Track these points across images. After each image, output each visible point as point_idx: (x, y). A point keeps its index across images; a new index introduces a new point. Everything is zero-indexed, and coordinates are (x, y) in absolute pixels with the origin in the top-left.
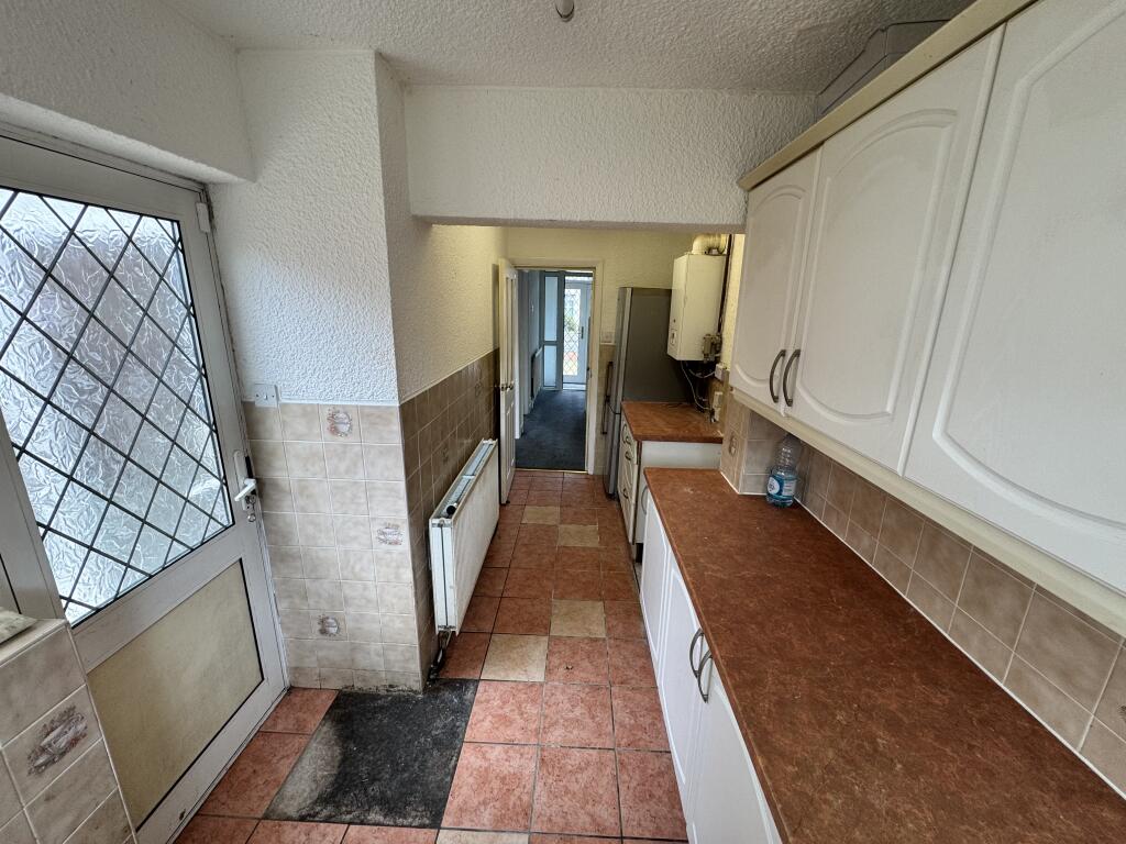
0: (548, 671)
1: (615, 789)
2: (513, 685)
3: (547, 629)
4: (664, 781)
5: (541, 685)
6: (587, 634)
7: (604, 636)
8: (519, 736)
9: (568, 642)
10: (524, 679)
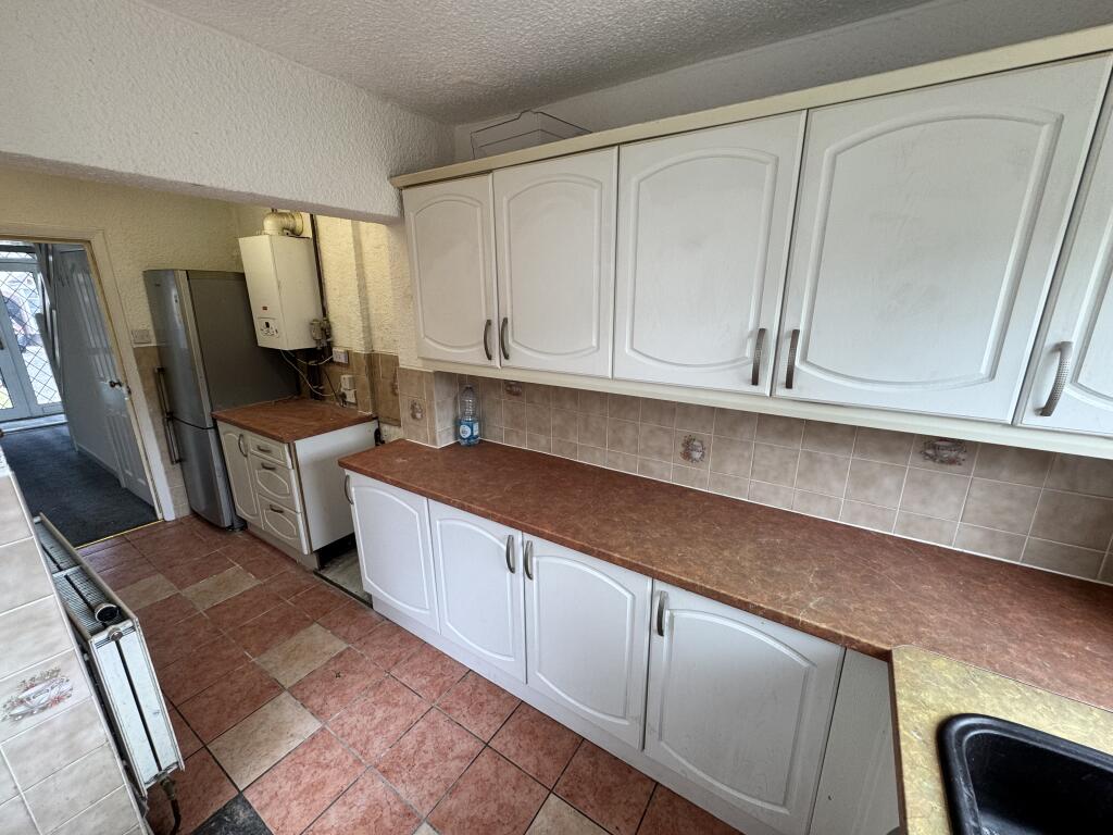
0: (317, 714)
1: (456, 727)
2: (289, 758)
3: (276, 687)
4: (482, 688)
5: (323, 729)
6: (327, 658)
7: (345, 646)
8: (343, 782)
9: (314, 677)
10: (297, 742)
